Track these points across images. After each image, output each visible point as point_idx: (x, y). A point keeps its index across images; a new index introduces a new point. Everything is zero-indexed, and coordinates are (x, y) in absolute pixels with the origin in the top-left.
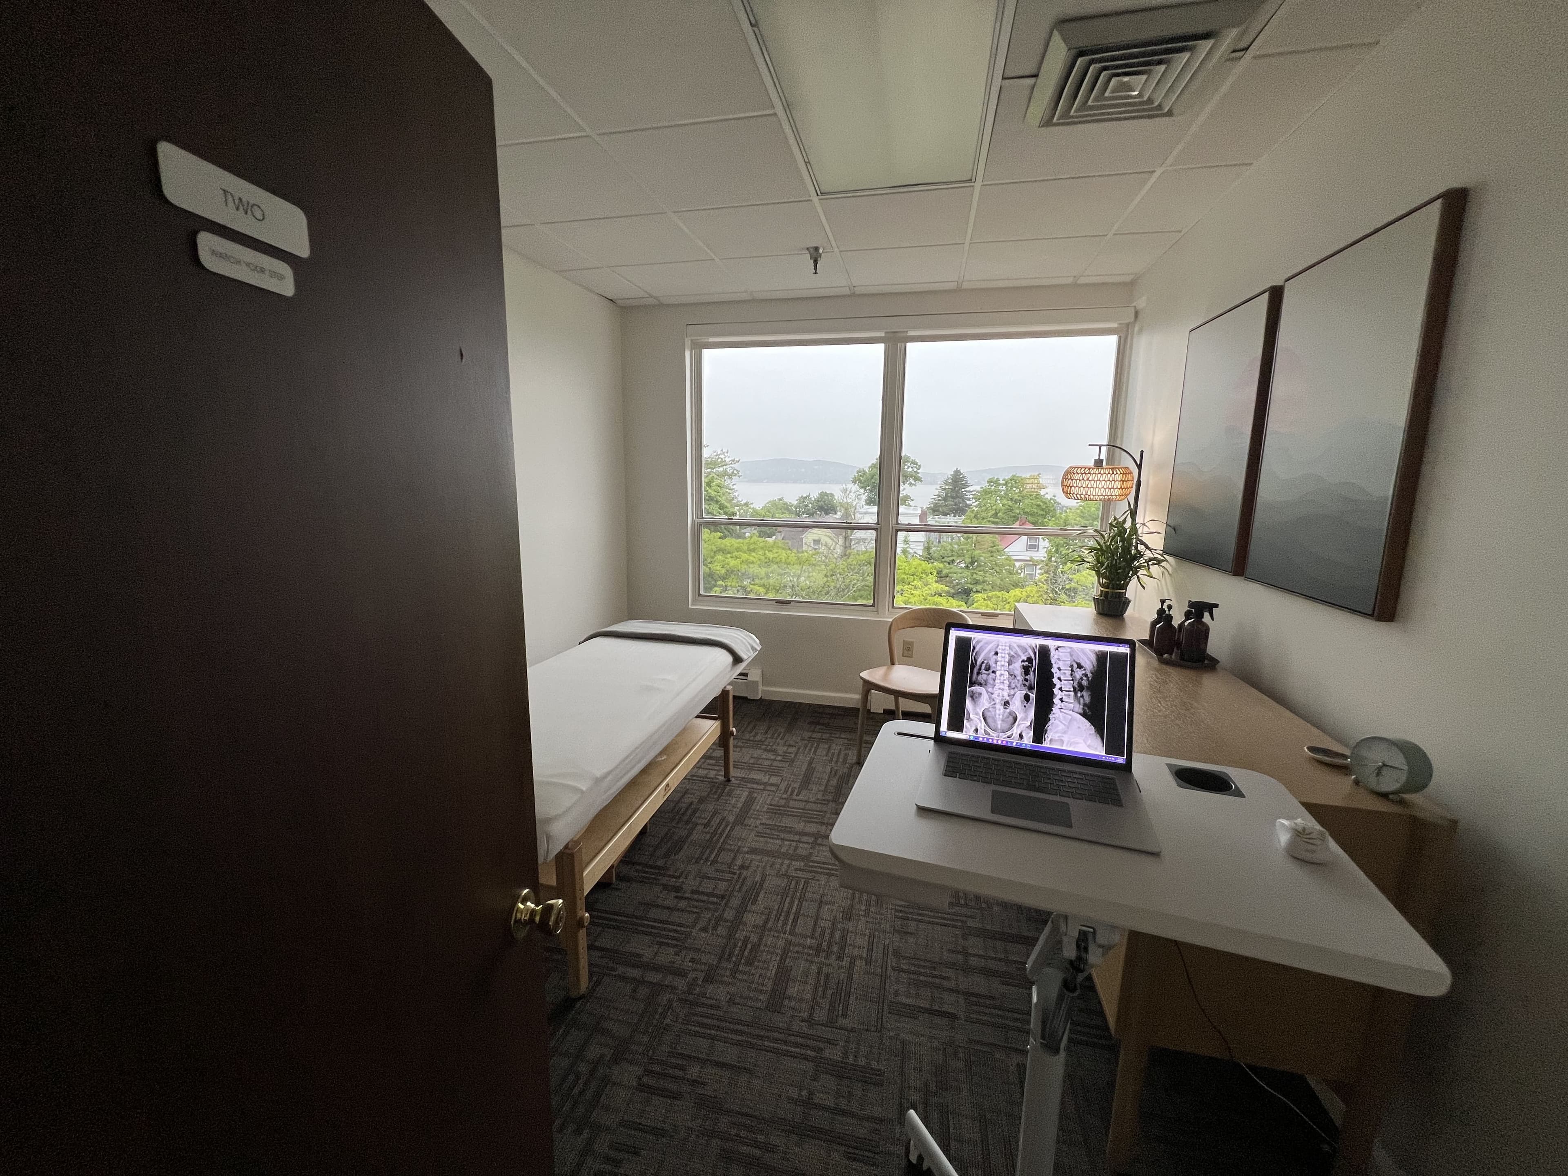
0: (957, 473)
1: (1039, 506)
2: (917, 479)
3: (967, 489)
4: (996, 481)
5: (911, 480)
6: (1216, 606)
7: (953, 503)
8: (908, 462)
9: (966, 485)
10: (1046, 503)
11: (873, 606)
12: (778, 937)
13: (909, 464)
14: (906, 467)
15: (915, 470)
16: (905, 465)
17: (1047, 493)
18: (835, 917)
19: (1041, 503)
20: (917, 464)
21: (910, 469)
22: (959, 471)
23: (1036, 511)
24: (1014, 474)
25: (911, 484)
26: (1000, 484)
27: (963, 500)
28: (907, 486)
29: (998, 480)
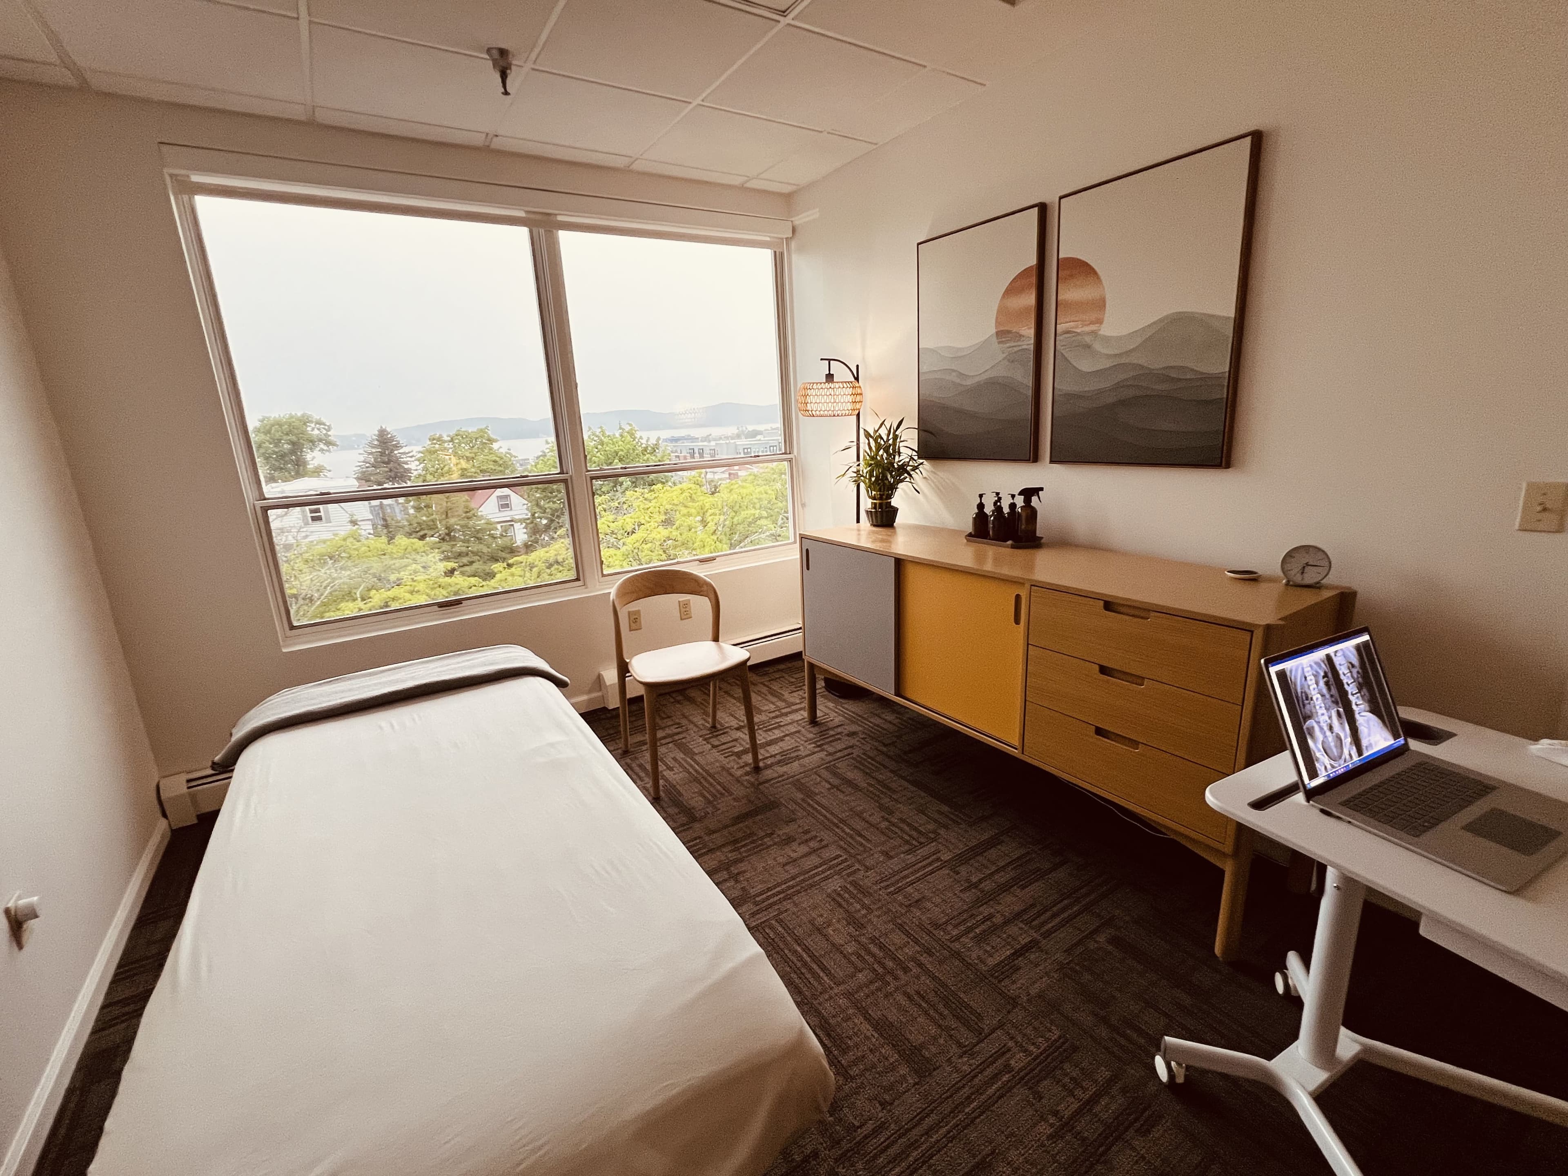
0: (382, 433)
1: (495, 461)
2: (329, 443)
3: (401, 451)
4: (439, 438)
5: (322, 446)
6: (1042, 489)
7: (387, 469)
8: (311, 422)
9: (397, 446)
10: (502, 458)
11: (578, 579)
12: (831, 998)
13: (313, 425)
14: (309, 429)
15: (325, 432)
16: (307, 426)
17: (501, 447)
18: (849, 934)
19: (498, 459)
20: (325, 425)
21: (316, 432)
22: (384, 431)
23: (494, 468)
24: (459, 428)
25: (322, 450)
26: (445, 442)
27: (399, 465)
28: (316, 453)
29: (441, 436)
